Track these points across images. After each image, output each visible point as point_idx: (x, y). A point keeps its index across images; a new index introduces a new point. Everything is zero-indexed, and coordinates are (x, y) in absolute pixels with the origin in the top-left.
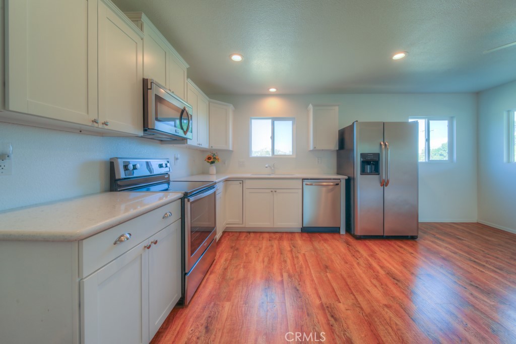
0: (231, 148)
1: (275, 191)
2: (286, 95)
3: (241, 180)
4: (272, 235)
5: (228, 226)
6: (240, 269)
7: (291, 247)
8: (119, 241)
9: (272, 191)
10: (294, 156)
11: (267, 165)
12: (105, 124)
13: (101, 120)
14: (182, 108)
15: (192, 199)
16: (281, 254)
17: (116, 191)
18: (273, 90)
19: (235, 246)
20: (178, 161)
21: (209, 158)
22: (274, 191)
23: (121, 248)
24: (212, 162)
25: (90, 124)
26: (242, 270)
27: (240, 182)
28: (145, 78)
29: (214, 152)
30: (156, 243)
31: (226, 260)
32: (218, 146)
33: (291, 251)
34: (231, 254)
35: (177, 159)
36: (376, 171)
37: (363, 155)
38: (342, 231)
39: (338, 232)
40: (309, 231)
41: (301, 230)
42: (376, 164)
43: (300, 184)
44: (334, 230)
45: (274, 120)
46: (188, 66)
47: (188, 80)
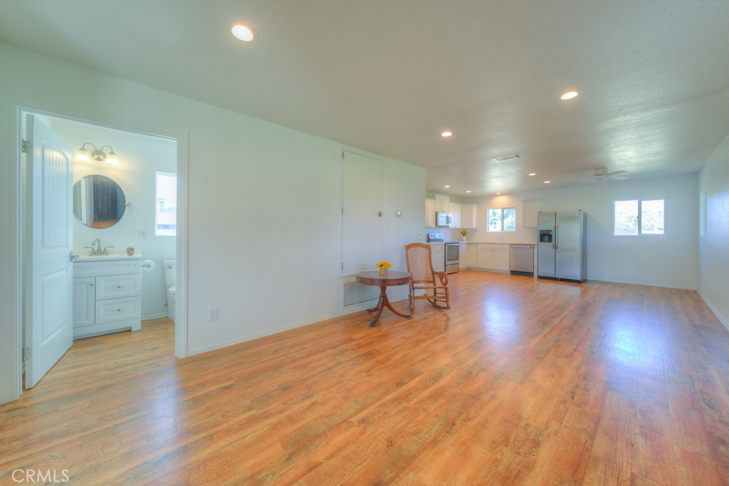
0: (474, 227)
2: (509, 193)
3: (477, 244)
15: (447, 245)
18: (498, 194)
21: (462, 233)
22: (493, 250)
24: (464, 235)
28: (436, 211)
29: (466, 230)
32: (465, 226)
35: (447, 233)
36: (550, 240)
37: (541, 231)
38: (535, 275)
39: (533, 276)
40: (514, 273)
41: (510, 273)
42: (550, 236)
43: (508, 247)
44: (530, 274)
45: (503, 209)
46: (449, 198)
47: (450, 203)
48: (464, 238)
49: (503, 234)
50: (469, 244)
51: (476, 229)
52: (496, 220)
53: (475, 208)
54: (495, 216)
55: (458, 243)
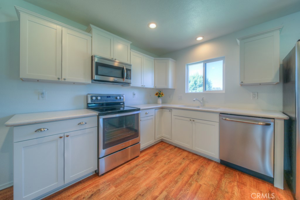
0: (170, 86)
1: (193, 121)
3: (170, 109)
4: (190, 155)
5: (163, 138)
6: (143, 170)
7: (194, 172)
9: (190, 120)
10: (224, 92)
11: (195, 99)
12: (64, 79)
16: (181, 174)
18: (200, 39)
19: (157, 153)
21: (157, 94)
23: (39, 134)
24: (159, 97)
26: (144, 171)
27: (170, 110)
28: (93, 55)
31: (143, 160)
32: (161, 86)
33: (191, 176)
34: (150, 157)
38: (278, 184)
41: (219, 163)
45: (205, 63)
46: (131, 43)
47: (132, 50)
48: (160, 101)
50: (163, 108)
51: (173, 90)
52: (196, 87)
53: (171, 64)
54: (196, 85)
55: (139, 110)
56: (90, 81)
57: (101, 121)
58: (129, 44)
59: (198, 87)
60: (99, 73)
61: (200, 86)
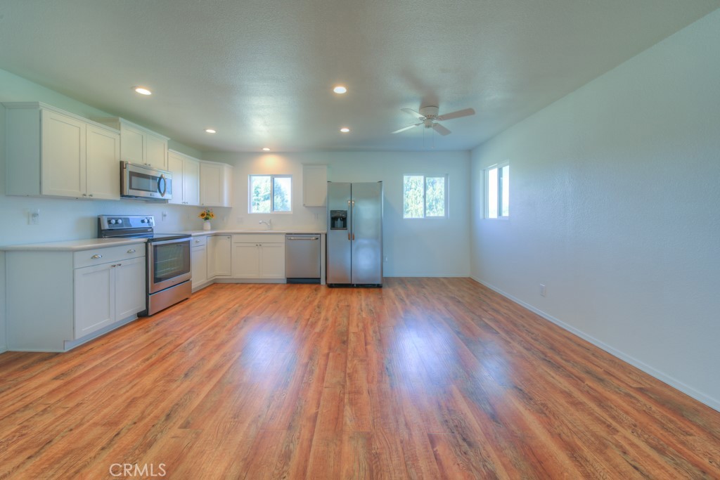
0: (226, 204)
2: (283, 152)
3: (229, 235)
5: (217, 277)
8: (94, 257)
9: (257, 245)
10: (292, 213)
12: (92, 195)
13: (88, 194)
14: (159, 176)
15: (154, 243)
17: (102, 237)
18: (266, 149)
20: (167, 217)
21: (203, 215)
22: (259, 245)
23: (96, 261)
24: (207, 219)
25: (81, 196)
27: (229, 237)
28: (122, 160)
29: (209, 209)
30: (120, 265)
32: (209, 203)
35: (165, 216)
36: (345, 226)
37: (332, 212)
38: (323, 282)
39: (319, 283)
40: (292, 281)
41: (285, 281)
42: (344, 220)
43: (282, 238)
44: (315, 281)
45: (273, 177)
46: (169, 139)
47: (170, 150)
48: (208, 225)
49: (275, 216)
50: (216, 235)
51: (229, 209)
52: (259, 200)
53: (226, 171)
54: (257, 195)
55: (190, 236)
56: (118, 198)
57: (150, 249)
58: (165, 140)
59: (262, 199)
60: (133, 187)
61: (265, 199)
